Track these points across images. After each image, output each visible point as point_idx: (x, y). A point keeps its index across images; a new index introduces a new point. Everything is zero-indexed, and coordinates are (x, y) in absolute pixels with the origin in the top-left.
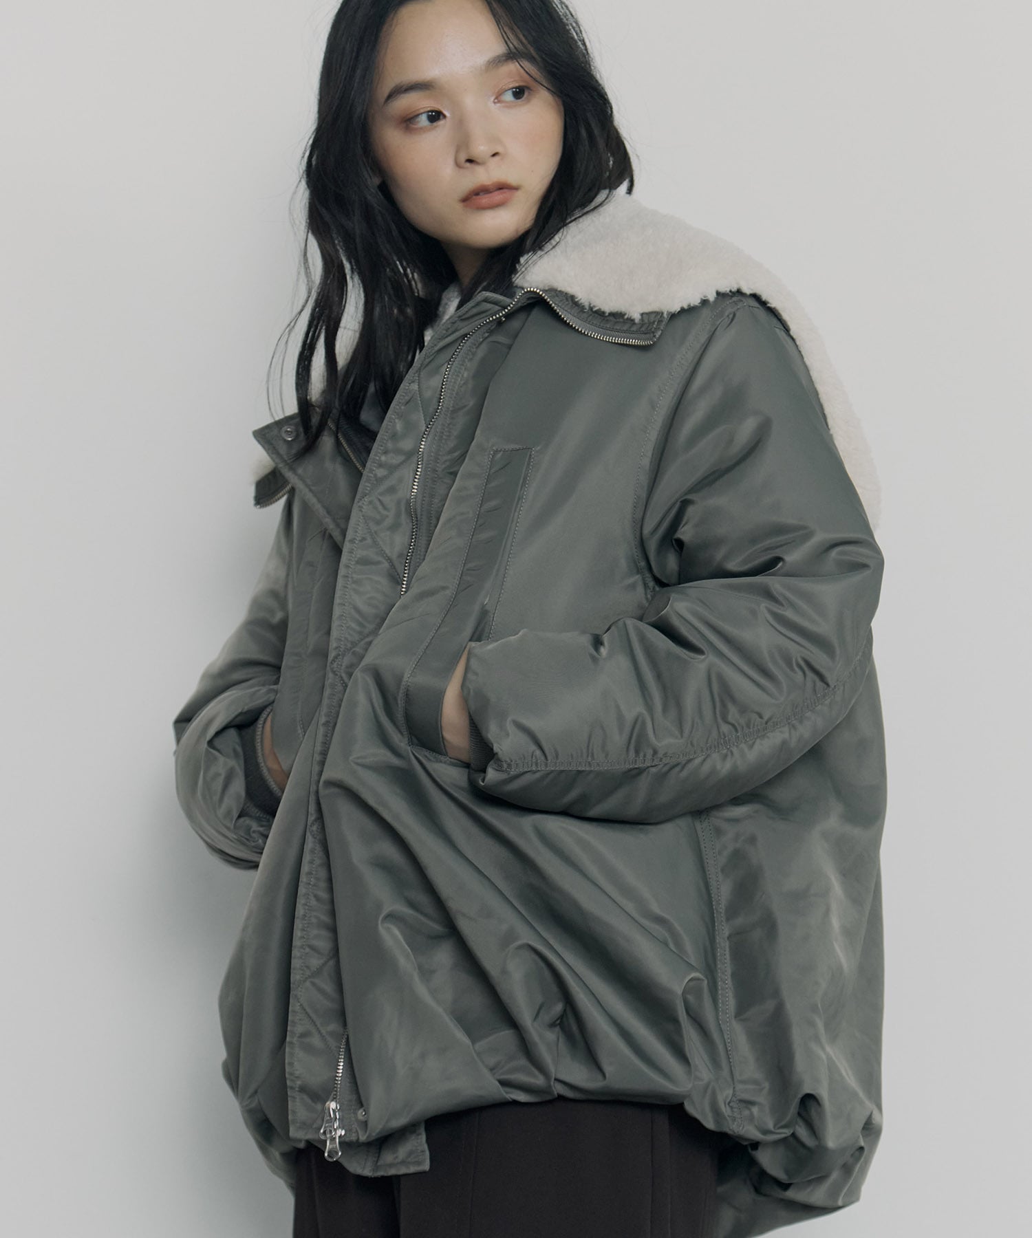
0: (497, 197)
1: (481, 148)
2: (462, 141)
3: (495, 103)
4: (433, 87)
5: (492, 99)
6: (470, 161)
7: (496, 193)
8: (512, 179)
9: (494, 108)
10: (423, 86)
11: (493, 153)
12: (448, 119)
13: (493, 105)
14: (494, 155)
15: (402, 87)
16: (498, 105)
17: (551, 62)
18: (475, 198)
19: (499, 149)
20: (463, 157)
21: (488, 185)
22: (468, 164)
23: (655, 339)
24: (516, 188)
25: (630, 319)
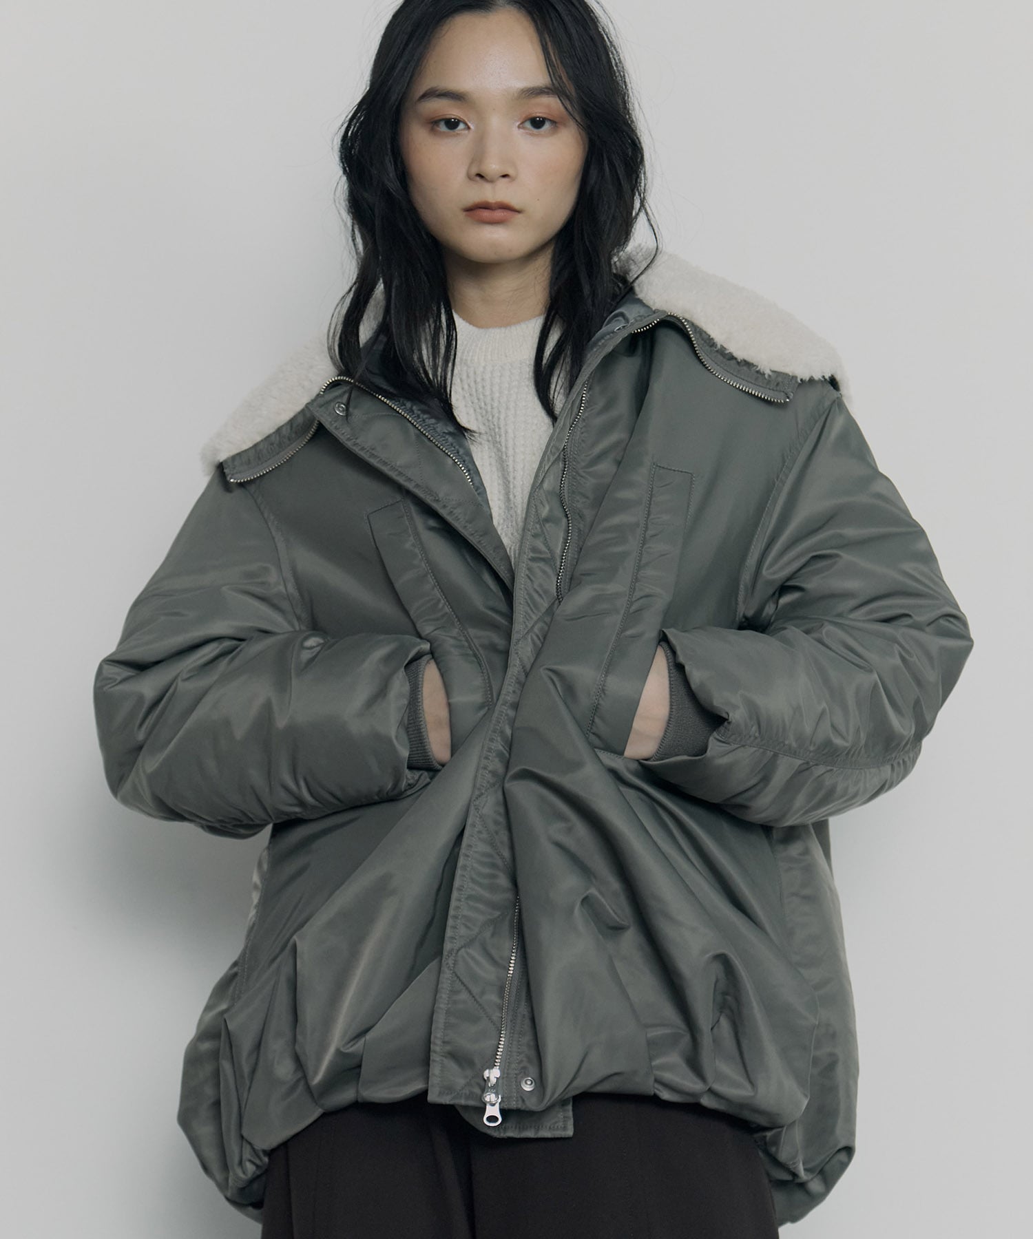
0: (499, 214)
1: (493, 166)
2: (478, 155)
3: (519, 127)
4: (464, 99)
5: (518, 124)
6: (480, 176)
7: (499, 210)
8: (515, 202)
9: (517, 134)
10: (457, 97)
11: (505, 173)
12: (471, 131)
13: (517, 129)
14: (505, 176)
15: (437, 91)
16: (521, 130)
17: (588, 101)
18: (478, 211)
19: (510, 172)
20: (474, 171)
21: (491, 203)
22: (478, 178)
23: (788, 400)
24: (519, 212)
25: (760, 373)
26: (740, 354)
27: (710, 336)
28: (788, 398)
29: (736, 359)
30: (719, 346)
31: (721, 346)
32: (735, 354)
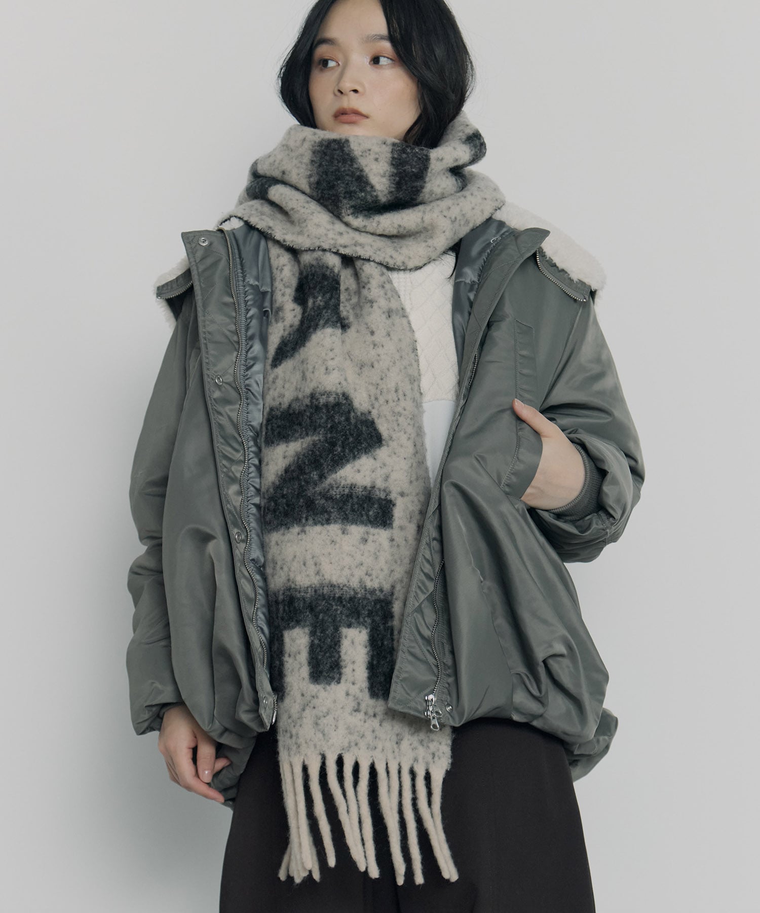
1: (346, 84)
4: (334, 43)
6: (340, 91)
7: (352, 115)
8: (362, 109)
11: (355, 89)
12: (340, 67)
19: (359, 88)
20: (336, 88)
23: (585, 300)
24: (367, 117)
25: (571, 280)
26: (561, 265)
27: (543, 250)
28: (585, 299)
29: (558, 267)
30: (548, 258)
31: (550, 258)
32: (558, 265)
